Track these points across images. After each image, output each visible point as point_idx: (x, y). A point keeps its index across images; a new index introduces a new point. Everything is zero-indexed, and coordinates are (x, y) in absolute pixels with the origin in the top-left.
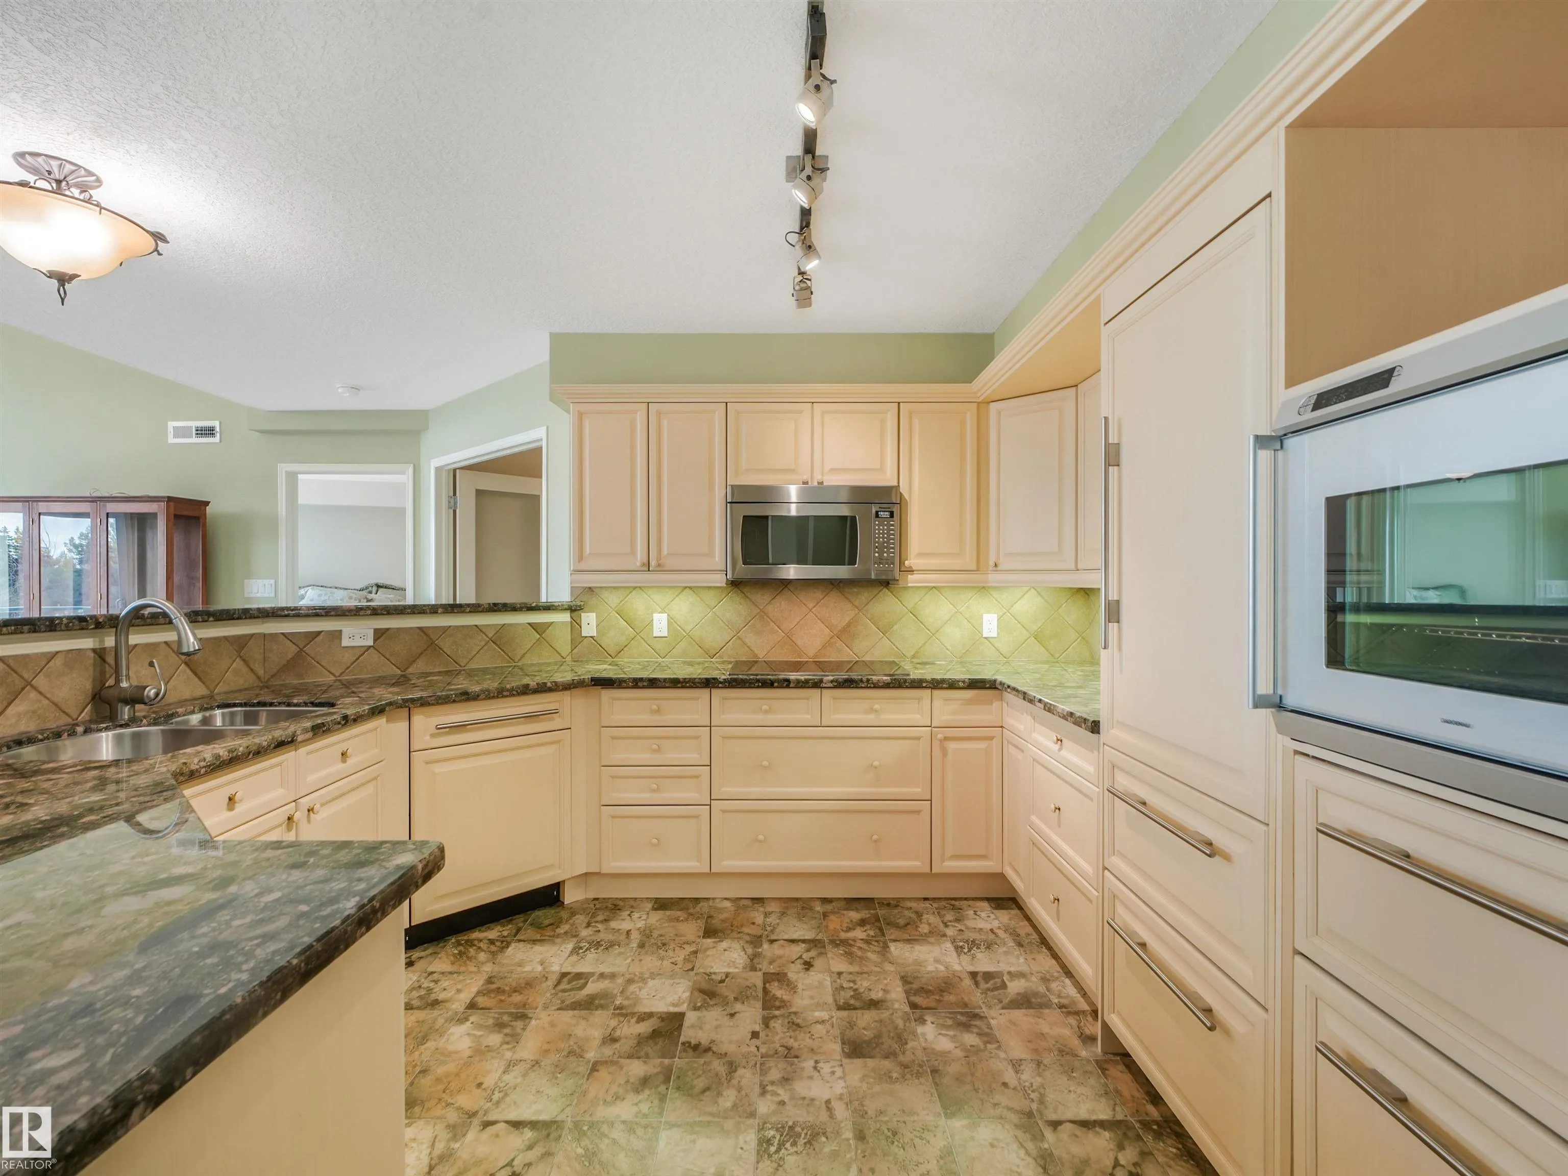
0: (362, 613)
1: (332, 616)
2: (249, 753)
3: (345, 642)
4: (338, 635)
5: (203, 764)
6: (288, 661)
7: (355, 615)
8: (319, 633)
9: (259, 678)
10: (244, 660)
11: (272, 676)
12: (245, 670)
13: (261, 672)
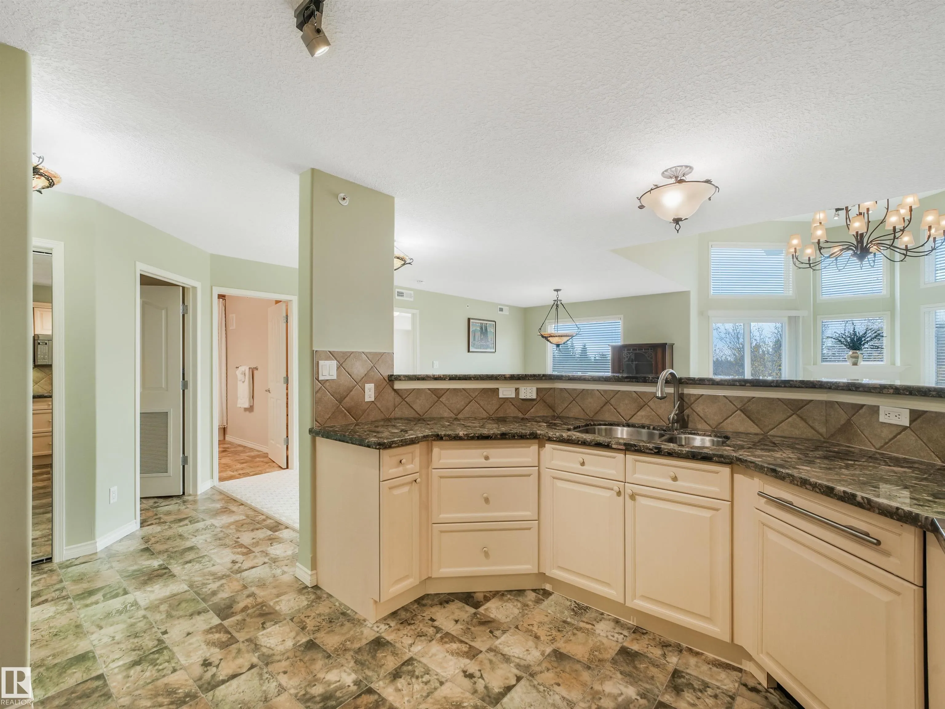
0: (885, 391)
1: (860, 391)
2: (579, 441)
3: (882, 418)
4: (875, 410)
5: (554, 436)
6: (841, 425)
7: (880, 393)
8: (862, 406)
9: (821, 435)
10: (802, 418)
11: (832, 435)
12: (802, 424)
13: (823, 430)
